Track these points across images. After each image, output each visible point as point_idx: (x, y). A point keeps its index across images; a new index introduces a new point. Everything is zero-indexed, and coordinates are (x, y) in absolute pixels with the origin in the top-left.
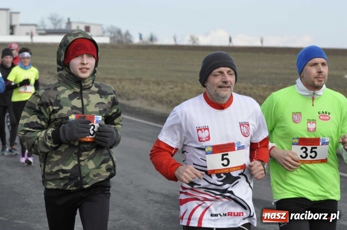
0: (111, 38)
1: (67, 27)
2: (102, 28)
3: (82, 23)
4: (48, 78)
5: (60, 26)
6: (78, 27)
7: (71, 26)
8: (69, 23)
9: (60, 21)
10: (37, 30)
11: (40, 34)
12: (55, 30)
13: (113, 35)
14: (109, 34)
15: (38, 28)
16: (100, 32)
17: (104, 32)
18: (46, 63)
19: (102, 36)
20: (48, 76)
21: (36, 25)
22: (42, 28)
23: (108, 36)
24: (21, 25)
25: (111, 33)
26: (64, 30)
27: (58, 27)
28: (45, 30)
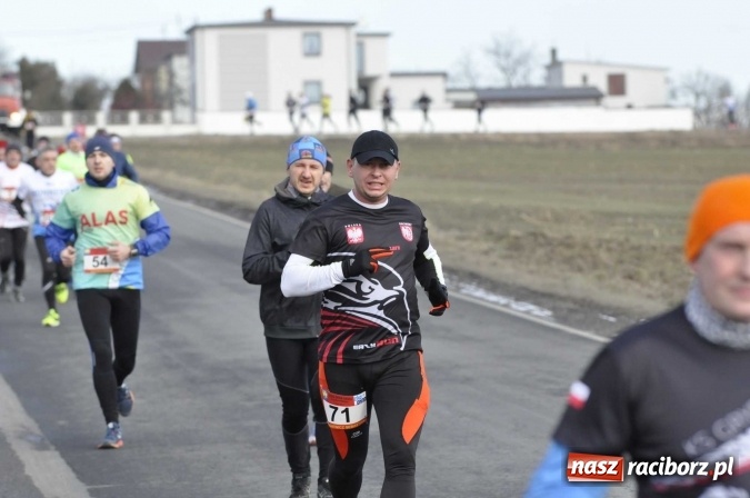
0: (697, 114)
1: (548, 79)
2: (667, 81)
3: (599, 64)
4: (486, 253)
5: (525, 77)
6: (585, 79)
7: (560, 76)
8: (555, 65)
9: (523, 60)
10: (449, 91)
11: (459, 105)
12: (509, 89)
13: (703, 103)
14: (691, 99)
15: (450, 85)
16: (661, 96)
17: (673, 94)
18: (477, 200)
19: (667, 106)
20: (484, 246)
21: (444, 75)
22: (465, 84)
23: (687, 106)
24: (394, 75)
25: (698, 95)
26: (540, 89)
27: (517, 81)
28: (473, 90)
